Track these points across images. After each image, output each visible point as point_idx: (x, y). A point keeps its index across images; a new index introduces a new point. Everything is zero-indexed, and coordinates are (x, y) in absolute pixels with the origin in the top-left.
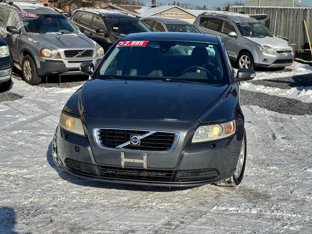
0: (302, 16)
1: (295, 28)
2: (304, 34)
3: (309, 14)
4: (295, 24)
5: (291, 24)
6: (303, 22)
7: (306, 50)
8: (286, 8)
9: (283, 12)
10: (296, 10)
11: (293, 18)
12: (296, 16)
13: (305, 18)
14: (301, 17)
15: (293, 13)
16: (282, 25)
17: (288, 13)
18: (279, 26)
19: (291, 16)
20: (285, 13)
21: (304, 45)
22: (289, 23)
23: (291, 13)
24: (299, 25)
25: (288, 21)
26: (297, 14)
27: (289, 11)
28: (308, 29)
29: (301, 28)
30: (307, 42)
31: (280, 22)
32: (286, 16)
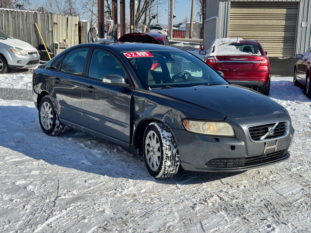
0: (33, 19)
1: (26, 30)
2: (36, 36)
3: (40, 18)
4: (25, 26)
5: (21, 26)
6: (35, 25)
7: (41, 51)
8: (13, 11)
9: (9, 14)
10: (25, 13)
11: (23, 20)
12: (25, 19)
13: (36, 21)
14: (31, 20)
15: (21, 16)
16: (11, 27)
17: (16, 15)
18: (7, 27)
19: (20, 19)
20: (13, 15)
21: (38, 46)
22: (19, 24)
23: (20, 15)
24: (30, 27)
25: (17, 24)
26: (26, 17)
27: (17, 13)
28: (41, 32)
29: (32, 30)
30: (41, 43)
31: (8, 24)
32: (14, 18)
